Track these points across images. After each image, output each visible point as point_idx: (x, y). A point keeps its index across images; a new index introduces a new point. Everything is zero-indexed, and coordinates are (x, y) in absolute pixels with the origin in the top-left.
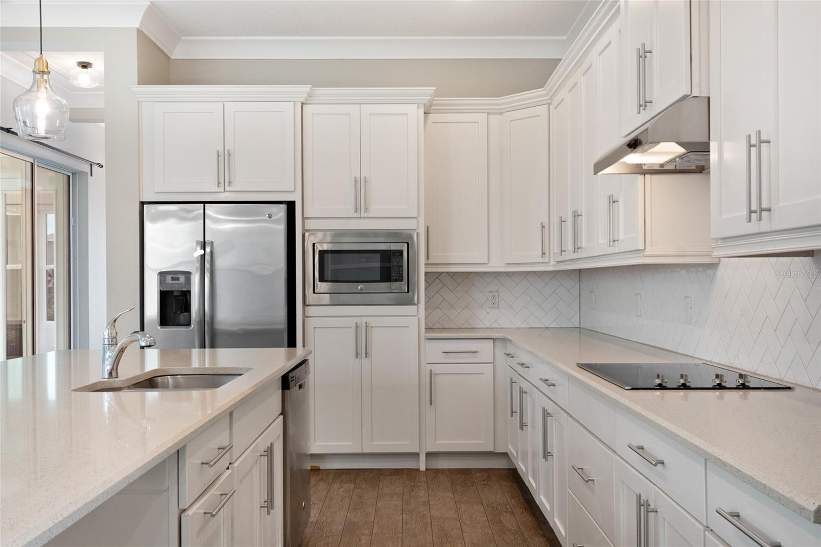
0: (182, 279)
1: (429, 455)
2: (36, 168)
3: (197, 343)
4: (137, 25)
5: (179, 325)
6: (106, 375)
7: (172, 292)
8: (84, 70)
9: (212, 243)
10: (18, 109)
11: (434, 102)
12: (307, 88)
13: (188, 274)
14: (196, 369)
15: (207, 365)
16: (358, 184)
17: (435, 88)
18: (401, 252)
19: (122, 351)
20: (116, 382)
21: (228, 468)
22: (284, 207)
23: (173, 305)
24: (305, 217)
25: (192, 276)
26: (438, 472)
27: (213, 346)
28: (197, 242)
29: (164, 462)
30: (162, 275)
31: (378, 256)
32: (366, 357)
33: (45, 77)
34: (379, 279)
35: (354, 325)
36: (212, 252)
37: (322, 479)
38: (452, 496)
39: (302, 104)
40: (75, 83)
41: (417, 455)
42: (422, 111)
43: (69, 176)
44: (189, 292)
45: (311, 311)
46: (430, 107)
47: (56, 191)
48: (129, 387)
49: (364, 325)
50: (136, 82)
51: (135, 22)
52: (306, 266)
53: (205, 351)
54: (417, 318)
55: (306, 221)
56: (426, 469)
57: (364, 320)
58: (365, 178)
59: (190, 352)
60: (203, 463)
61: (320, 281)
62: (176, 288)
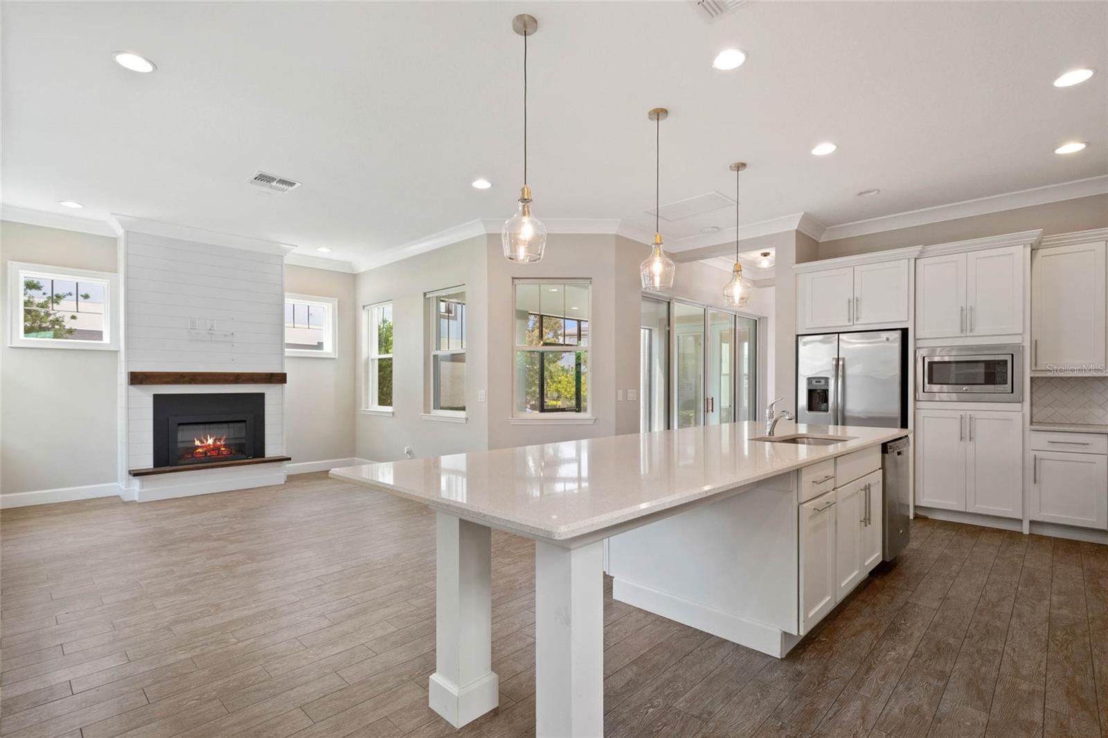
0: (823, 382)
1: (1032, 523)
2: (737, 318)
3: (832, 421)
4: (796, 228)
5: (820, 410)
6: (767, 434)
7: (816, 390)
8: (766, 257)
9: (844, 359)
10: (725, 292)
11: (1044, 240)
12: (919, 248)
13: (827, 379)
14: (831, 436)
15: (839, 435)
16: (964, 313)
17: (1042, 230)
18: (1006, 362)
19: (776, 421)
20: (773, 438)
21: (833, 490)
22: (900, 332)
23: (817, 399)
24: (917, 337)
25: (830, 381)
26: (1041, 537)
27: (843, 424)
28: (833, 358)
29: (790, 472)
30: (810, 380)
31: (983, 364)
32: (970, 440)
33: (739, 273)
34: (983, 382)
35: (959, 417)
36: (843, 365)
37: (928, 525)
38: (1050, 555)
39: (916, 259)
40: (759, 266)
41: (1020, 521)
42: (1029, 250)
43: (756, 321)
44: (828, 390)
45: (920, 405)
46: (1040, 244)
47: (749, 329)
48: (780, 442)
49: (968, 417)
50: (795, 262)
51: (794, 226)
52: (917, 372)
53: (837, 428)
54: (1021, 413)
55: (917, 341)
56: (1030, 534)
57: (969, 413)
58: (971, 307)
59: (828, 427)
60: (813, 482)
61: (929, 383)
62: (818, 388)
